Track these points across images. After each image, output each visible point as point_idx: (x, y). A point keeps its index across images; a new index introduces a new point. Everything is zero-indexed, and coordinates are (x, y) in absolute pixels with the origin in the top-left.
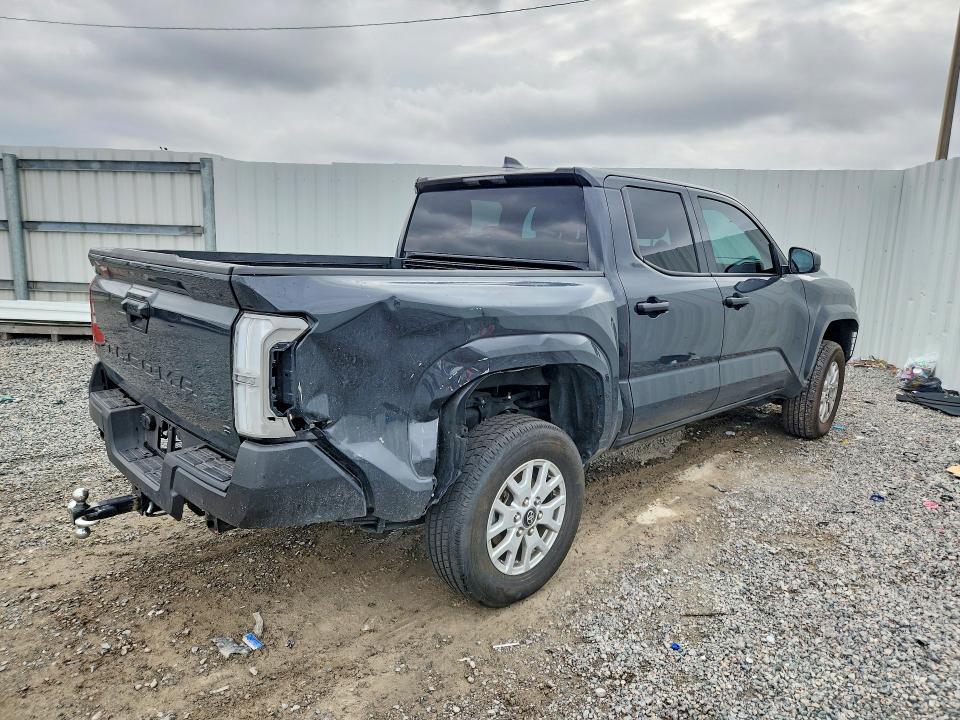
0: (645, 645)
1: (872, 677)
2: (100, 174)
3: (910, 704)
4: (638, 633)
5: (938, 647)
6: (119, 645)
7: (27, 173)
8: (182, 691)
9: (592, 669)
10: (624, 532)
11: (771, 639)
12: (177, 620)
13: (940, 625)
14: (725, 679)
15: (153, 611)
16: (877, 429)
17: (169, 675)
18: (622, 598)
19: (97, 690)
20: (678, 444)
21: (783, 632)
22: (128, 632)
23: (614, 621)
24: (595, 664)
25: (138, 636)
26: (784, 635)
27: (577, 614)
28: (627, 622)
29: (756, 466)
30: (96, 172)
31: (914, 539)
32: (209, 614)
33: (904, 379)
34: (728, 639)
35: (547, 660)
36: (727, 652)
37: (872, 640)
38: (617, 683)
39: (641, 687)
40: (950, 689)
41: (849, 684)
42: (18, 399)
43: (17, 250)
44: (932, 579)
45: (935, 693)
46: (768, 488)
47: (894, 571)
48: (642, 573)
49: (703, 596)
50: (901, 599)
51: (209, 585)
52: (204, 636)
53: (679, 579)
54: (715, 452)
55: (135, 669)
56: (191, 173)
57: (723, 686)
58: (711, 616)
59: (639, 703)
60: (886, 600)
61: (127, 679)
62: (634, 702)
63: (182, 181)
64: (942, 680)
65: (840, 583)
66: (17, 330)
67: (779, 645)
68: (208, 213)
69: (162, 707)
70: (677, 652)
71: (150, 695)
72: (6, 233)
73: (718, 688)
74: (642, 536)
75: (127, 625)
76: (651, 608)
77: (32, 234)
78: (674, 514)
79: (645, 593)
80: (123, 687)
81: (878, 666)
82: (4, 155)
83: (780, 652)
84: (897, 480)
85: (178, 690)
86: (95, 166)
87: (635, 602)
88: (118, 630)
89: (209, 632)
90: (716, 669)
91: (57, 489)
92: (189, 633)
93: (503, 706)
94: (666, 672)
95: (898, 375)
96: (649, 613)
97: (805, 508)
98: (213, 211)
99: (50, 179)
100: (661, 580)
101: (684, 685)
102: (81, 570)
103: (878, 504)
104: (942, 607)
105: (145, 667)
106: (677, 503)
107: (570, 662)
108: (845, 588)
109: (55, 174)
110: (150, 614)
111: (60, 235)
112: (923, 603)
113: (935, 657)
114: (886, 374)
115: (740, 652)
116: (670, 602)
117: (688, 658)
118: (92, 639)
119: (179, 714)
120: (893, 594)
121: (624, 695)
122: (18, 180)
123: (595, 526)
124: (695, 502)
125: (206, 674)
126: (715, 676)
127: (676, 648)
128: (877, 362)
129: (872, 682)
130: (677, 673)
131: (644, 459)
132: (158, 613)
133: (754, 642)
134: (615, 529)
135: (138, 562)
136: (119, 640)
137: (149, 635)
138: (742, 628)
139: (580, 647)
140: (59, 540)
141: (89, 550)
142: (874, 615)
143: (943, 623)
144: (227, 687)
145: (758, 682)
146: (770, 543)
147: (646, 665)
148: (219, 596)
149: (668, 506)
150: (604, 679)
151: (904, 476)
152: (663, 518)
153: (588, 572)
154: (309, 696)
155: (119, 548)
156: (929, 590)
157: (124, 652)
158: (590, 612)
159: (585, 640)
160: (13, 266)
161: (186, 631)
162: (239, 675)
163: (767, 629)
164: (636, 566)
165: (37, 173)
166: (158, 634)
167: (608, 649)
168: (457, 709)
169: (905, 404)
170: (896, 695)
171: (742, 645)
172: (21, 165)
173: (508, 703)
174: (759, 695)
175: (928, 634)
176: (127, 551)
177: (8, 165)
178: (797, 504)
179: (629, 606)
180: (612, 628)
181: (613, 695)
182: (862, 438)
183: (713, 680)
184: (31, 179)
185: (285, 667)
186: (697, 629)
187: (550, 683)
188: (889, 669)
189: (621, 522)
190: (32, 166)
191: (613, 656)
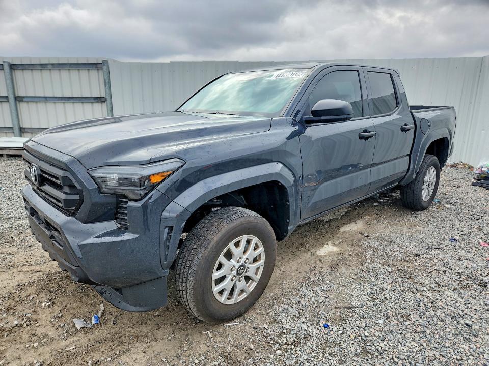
0: (309, 325)
1: (436, 345)
2: (52, 71)
3: (457, 362)
4: (306, 318)
5: (478, 327)
6: (23, 322)
7: (16, 71)
8: (50, 348)
9: (277, 338)
10: (308, 260)
11: (381, 322)
12: (57, 308)
13: (480, 315)
14: (351, 345)
15: (45, 303)
16: (458, 201)
17: (45, 339)
18: (301, 297)
19: (5, 348)
20: (346, 210)
21: (389, 317)
22: (29, 315)
23: (294, 311)
24: (279, 336)
25: (34, 317)
26: (389, 320)
27: (274, 306)
28: (301, 311)
29: (387, 223)
30: (50, 69)
31: (471, 264)
32: (74, 305)
33: (476, 174)
34: (357, 322)
35: (253, 333)
36: (355, 329)
37: (439, 323)
38: (289, 347)
39: (302, 350)
40: (481, 353)
41: (423, 350)
42: (3, 189)
43: (14, 112)
44: (479, 287)
45: (472, 356)
46: (392, 235)
47: (457, 282)
48: (314, 283)
49: (346, 297)
50: (459, 299)
51: (78, 289)
52: (69, 318)
53: (334, 286)
54: (365, 215)
55: (28, 336)
56: (98, 69)
57: (349, 349)
58: (349, 308)
59: (300, 359)
60: (451, 299)
61: (23, 341)
62: (297, 359)
63: (94, 73)
64: (477, 348)
65: (425, 289)
66: (11, 153)
67: (385, 325)
68: (108, 90)
69: (37, 358)
70: (326, 329)
71: (32, 350)
72: (8, 103)
73: (346, 351)
74: (318, 262)
75: (30, 311)
76: (316, 303)
77: (20, 103)
78: (338, 249)
79: (314, 295)
80: (19, 346)
81: (441, 338)
82: (4, 62)
83: (385, 329)
84: (466, 230)
85: (49, 348)
86: (50, 66)
87: (307, 300)
88: (24, 314)
89: (72, 315)
90: (347, 339)
91: (12, 236)
92: (61, 316)
93: (223, 360)
94: (318, 341)
95: (474, 171)
96: (314, 306)
97: (411, 246)
98: (110, 89)
99: (28, 74)
100: (324, 287)
101: (327, 349)
102: (13, 280)
103: (453, 244)
104: (483, 304)
105: (34, 335)
106: (340, 243)
107: (265, 334)
108: (428, 292)
109: (30, 71)
110: (43, 305)
111: (35, 103)
112: (473, 301)
113: (475, 333)
114: (467, 171)
115: (362, 329)
116: (327, 300)
117: (332, 333)
118: (10, 318)
119: (45, 362)
120: (455, 296)
121: (293, 354)
122: (11, 75)
123: (293, 256)
124: (350, 243)
125: (65, 339)
126: (346, 344)
127: (326, 326)
128: (464, 164)
129: (436, 348)
130: (325, 341)
131: (326, 219)
132: (48, 304)
133: (371, 323)
134: (303, 258)
135: (44, 276)
136: (23, 319)
137: (40, 317)
138: (366, 315)
139: (272, 325)
140: (6, 264)
141: (20, 269)
142: (444, 308)
143: (482, 313)
144: (74, 347)
145: (370, 347)
146: (389, 266)
147: (308, 337)
148: (82, 295)
149: (336, 245)
150: (282, 345)
151: (471, 228)
152: (331, 252)
153: (284, 282)
154: (118, 353)
155: (36, 268)
156: (476, 294)
157: (25, 326)
158: (282, 305)
159: (276, 322)
160: (12, 120)
161: (60, 315)
162: (83, 339)
163: (379, 316)
164: (312, 279)
165: (21, 71)
166: (45, 316)
167: (288, 327)
168: (197, 362)
169: (476, 187)
170: (449, 356)
171: (364, 325)
172: (13, 67)
173: (226, 358)
174: (369, 355)
175: (472, 320)
176: (40, 270)
177: (6, 67)
178: (407, 244)
179: (304, 302)
180: (292, 315)
181: (286, 354)
182: (449, 206)
183: (344, 346)
184: (18, 74)
185: (109, 336)
186: (340, 316)
187: (252, 347)
188: (447, 341)
189: (308, 254)
190: (18, 67)
191: (289, 331)
